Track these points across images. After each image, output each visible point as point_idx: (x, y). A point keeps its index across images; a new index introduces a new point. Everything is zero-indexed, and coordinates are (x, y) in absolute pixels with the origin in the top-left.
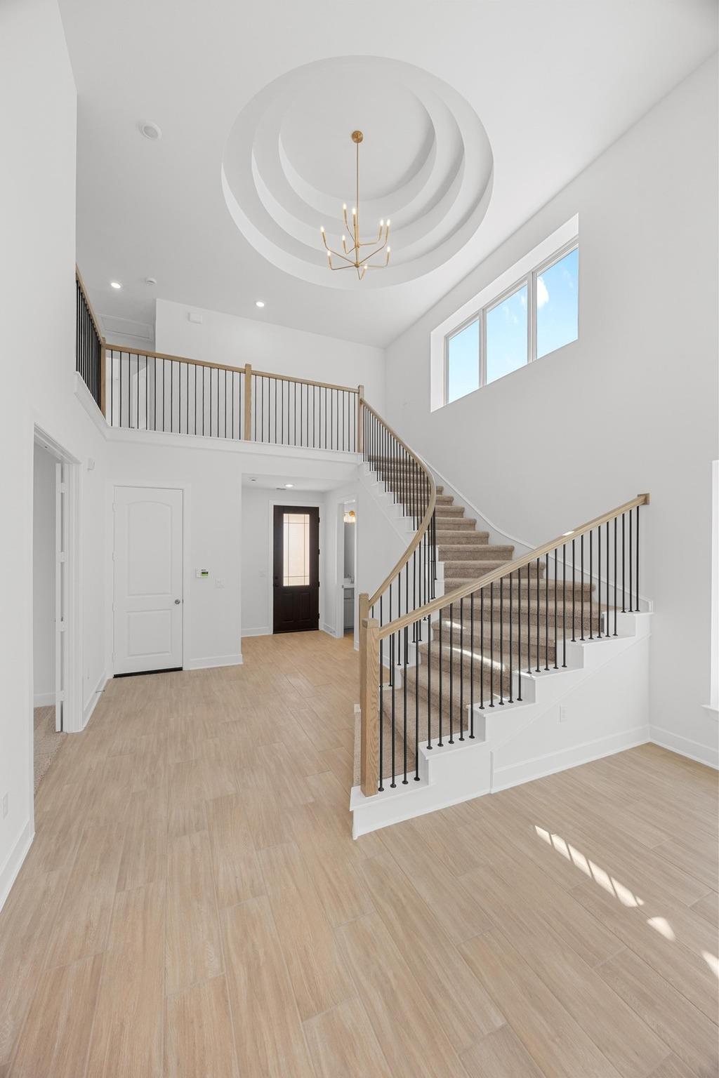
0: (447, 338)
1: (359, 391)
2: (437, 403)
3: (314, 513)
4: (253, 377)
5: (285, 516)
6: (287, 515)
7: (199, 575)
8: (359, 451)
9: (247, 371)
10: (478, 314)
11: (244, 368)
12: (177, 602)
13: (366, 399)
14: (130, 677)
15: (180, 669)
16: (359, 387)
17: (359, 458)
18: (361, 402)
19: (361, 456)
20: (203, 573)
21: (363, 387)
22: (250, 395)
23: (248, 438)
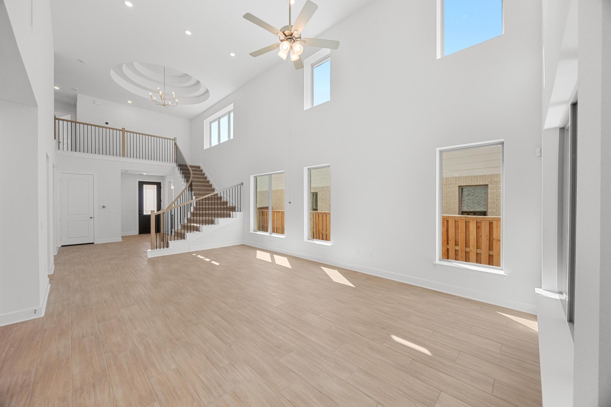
0: (211, 123)
1: (175, 139)
2: (206, 146)
3: (159, 185)
4: (126, 133)
5: (144, 186)
6: (145, 185)
7: (101, 207)
8: (175, 162)
9: (123, 130)
10: (217, 119)
11: (122, 129)
12: (91, 218)
13: (177, 143)
14: (69, 246)
15: (93, 243)
16: (174, 138)
17: (174, 165)
18: (175, 144)
19: (175, 164)
20: (103, 207)
21: (176, 138)
22: (124, 140)
23: (124, 156)
